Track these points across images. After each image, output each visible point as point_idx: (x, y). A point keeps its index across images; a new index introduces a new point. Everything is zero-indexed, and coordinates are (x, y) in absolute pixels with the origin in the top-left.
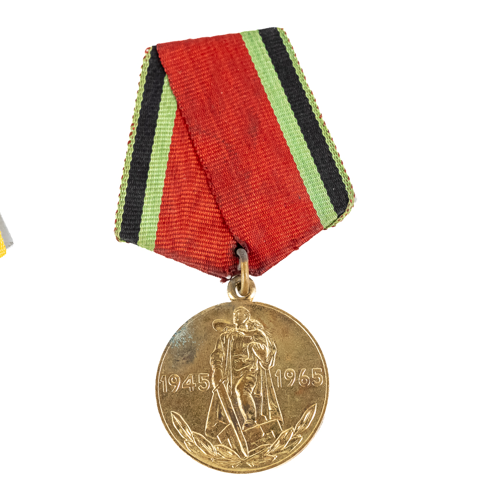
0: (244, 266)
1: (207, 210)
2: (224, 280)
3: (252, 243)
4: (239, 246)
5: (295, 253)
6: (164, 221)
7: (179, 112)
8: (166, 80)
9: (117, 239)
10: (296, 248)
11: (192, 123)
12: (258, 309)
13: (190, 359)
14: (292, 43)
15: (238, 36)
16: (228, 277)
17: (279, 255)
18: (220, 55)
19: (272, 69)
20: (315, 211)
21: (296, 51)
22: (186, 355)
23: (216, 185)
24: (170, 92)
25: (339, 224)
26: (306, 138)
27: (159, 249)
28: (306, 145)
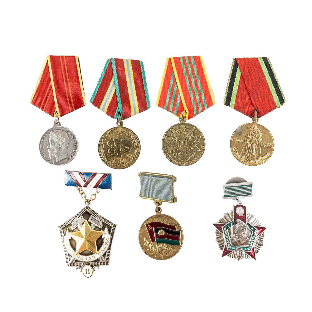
0: (256, 114)
1: (247, 99)
2: (251, 118)
3: (259, 109)
4: (255, 110)
5: (269, 113)
6: (237, 101)
7: (242, 75)
8: (238, 67)
9: (224, 105)
10: (270, 112)
11: (245, 78)
12: (259, 126)
13: (240, 135)
14: (270, 61)
15: (257, 58)
16: (252, 117)
17: (265, 113)
18: (252, 62)
19: (265, 67)
20: (275, 103)
21: (271, 63)
22: (239, 134)
23: (250, 94)
24: (239, 69)
25: (281, 107)
26: (274, 85)
27: (235, 108)
28: (273, 87)
